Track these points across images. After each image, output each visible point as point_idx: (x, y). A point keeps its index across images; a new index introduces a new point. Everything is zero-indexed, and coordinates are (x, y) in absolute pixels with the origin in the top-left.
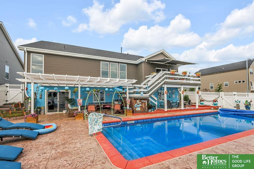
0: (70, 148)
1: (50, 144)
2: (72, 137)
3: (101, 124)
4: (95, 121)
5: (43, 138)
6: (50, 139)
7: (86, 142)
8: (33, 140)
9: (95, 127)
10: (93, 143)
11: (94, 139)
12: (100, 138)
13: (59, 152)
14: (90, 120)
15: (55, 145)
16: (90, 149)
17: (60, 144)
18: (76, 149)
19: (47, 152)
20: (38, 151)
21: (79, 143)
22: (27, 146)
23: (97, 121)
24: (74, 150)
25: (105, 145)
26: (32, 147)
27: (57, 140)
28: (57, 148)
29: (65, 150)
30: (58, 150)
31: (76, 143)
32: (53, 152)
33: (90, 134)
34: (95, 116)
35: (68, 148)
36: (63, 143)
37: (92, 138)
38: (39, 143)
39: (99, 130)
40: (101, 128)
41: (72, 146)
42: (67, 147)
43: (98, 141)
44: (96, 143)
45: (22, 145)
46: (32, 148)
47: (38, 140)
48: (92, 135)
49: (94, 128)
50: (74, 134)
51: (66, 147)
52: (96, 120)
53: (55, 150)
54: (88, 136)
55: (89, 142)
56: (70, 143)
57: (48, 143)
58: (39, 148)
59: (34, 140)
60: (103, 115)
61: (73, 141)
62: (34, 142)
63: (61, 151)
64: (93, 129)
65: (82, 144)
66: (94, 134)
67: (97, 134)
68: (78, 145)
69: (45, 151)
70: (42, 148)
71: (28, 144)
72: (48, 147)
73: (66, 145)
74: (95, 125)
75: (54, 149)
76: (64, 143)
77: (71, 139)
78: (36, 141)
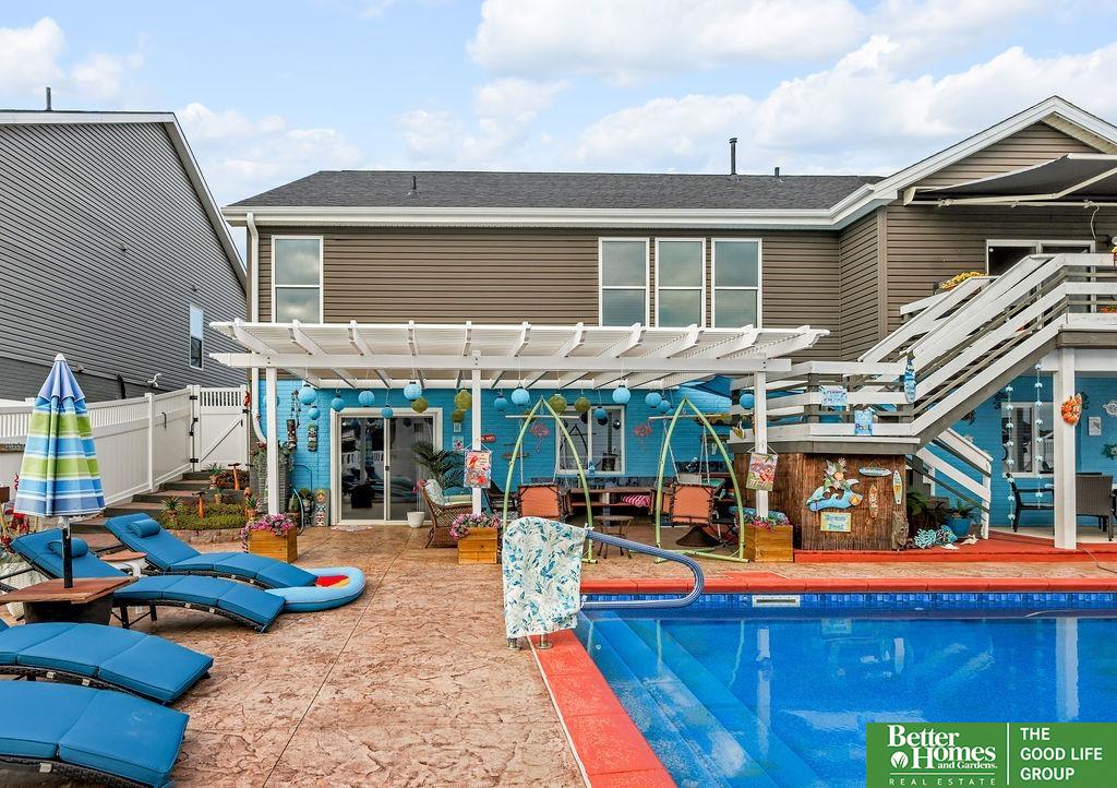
0: (402, 689)
1: (322, 658)
2: (421, 642)
3: (572, 587)
4: (539, 569)
5: (301, 630)
6: (327, 637)
7: (485, 674)
8: (258, 631)
9: (539, 599)
10: (523, 685)
11: (531, 667)
12: (559, 665)
13: (349, 702)
14: (513, 558)
15: (338, 668)
16: (500, 710)
17: (363, 663)
18: (426, 699)
19: (303, 692)
20: (267, 682)
21: (447, 675)
22: (232, 655)
23: (551, 566)
24: (419, 705)
25: (580, 704)
26: (248, 660)
27: (352, 645)
28: (347, 680)
29: (378, 695)
30: (349, 693)
31: (434, 670)
32: (326, 694)
33: (509, 635)
34: (536, 537)
35: (394, 689)
36: (375, 662)
37: (521, 658)
38: (281, 649)
39: (560, 621)
40: (571, 611)
41: (411, 681)
42: (391, 683)
43: (550, 677)
44: (534, 687)
45: (217, 646)
46: (247, 667)
47: (276, 636)
48: (522, 645)
49: (533, 606)
50: (436, 626)
51: (383, 685)
52: (543, 562)
53: (333, 688)
54: (502, 647)
55: (502, 675)
56: (406, 669)
57: (314, 655)
58: (273, 669)
59: (265, 631)
60: (584, 535)
61: (423, 660)
62: (260, 642)
63: (358, 699)
64: (528, 609)
65: (460, 681)
66: (536, 640)
67: (552, 640)
68: (444, 683)
69: (294, 686)
70: (284, 672)
71: (239, 642)
72: (312, 670)
73: (389, 675)
74: (540, 592)
75: (331, 683)
76: (381, 664)
77: (416, 648)
78: (269, 637)
